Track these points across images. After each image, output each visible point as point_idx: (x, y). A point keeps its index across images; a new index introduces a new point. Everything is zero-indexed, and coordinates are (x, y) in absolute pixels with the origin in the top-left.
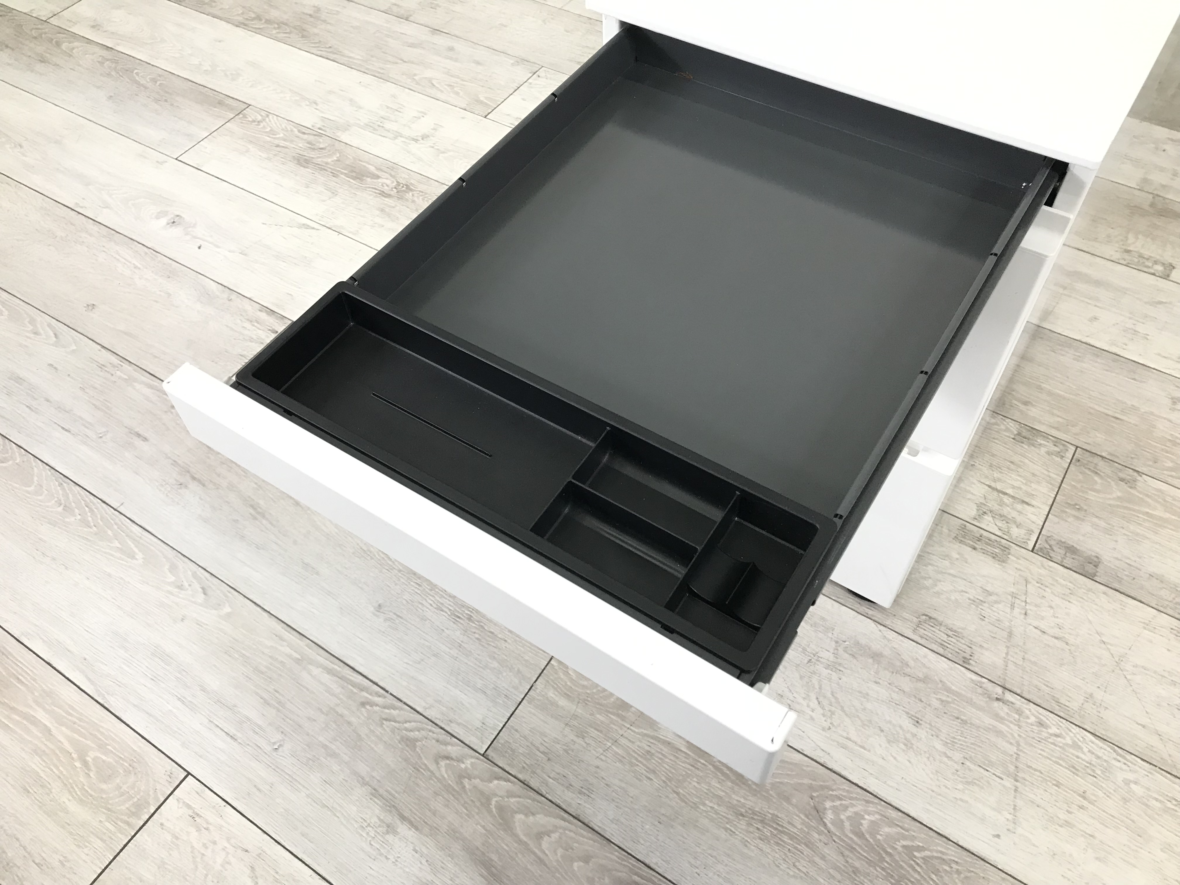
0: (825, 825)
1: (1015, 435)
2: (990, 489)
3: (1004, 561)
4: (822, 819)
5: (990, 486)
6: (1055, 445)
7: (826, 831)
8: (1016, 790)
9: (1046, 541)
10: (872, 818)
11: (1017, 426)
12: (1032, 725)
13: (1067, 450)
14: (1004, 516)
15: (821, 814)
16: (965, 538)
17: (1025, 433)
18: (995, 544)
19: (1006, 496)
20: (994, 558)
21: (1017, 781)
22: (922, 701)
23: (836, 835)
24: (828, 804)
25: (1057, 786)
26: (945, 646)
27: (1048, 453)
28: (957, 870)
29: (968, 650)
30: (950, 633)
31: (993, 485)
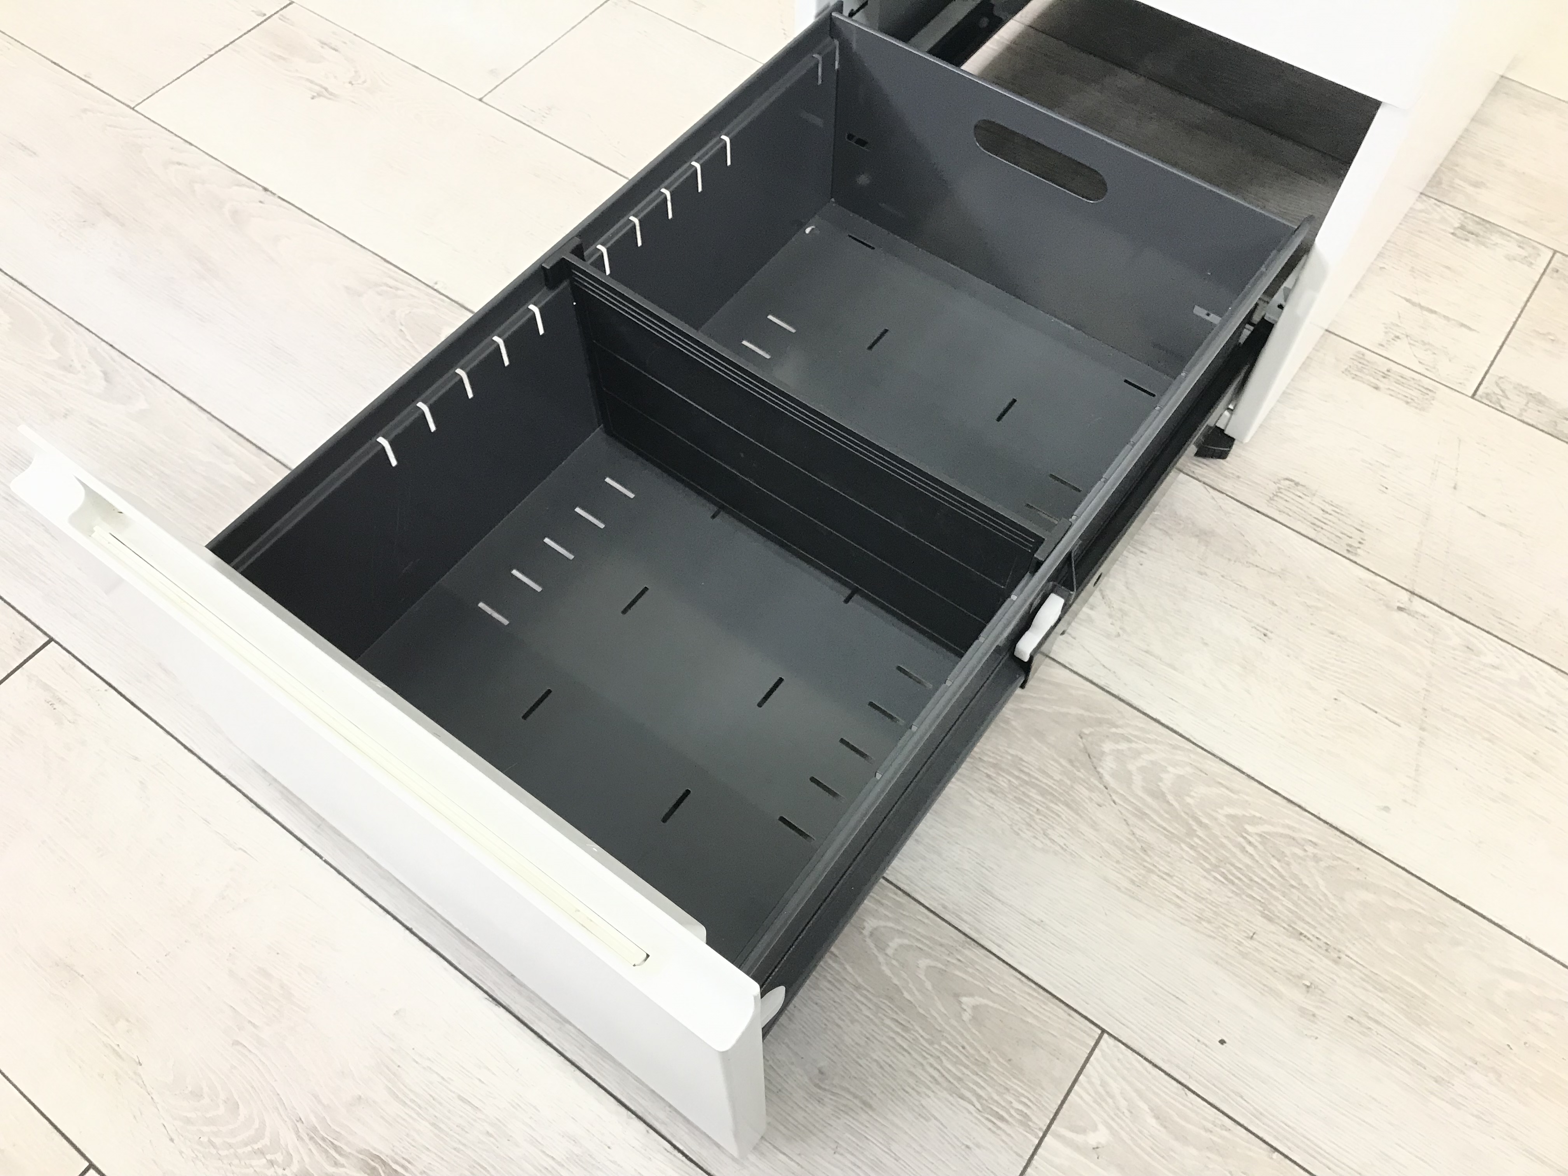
0: (1101, 778)
1: (1456, 228)
2: (1408, 304)
3: (1423, 409)
4: (1095, 768)
5: (1408, 300)
6: (1520, 247)
7: (1102, 787)
8: (1421, 744)
9: (1497, 384)
10: (1180, 771)
11: (1460, 216)
12: (1454, 649)
13: (1539, 255)
14: (1429, 344)
15: (1094, 759)
16: (1361, 371)
17: (1471, 226)
18: (1412, 383)
19: (1434, 316)
20: (1407, 403)
21: (1423, 729)
22: (1276, 605)
23: (1117, 793)
24: (1107, 746)
25: (1490, 741)
26: (1318, 526)
27: (1509, 258)
28: (1315, 856)
29: (1357, 535)
30: (1329, 509)
31: (1415, 299)
